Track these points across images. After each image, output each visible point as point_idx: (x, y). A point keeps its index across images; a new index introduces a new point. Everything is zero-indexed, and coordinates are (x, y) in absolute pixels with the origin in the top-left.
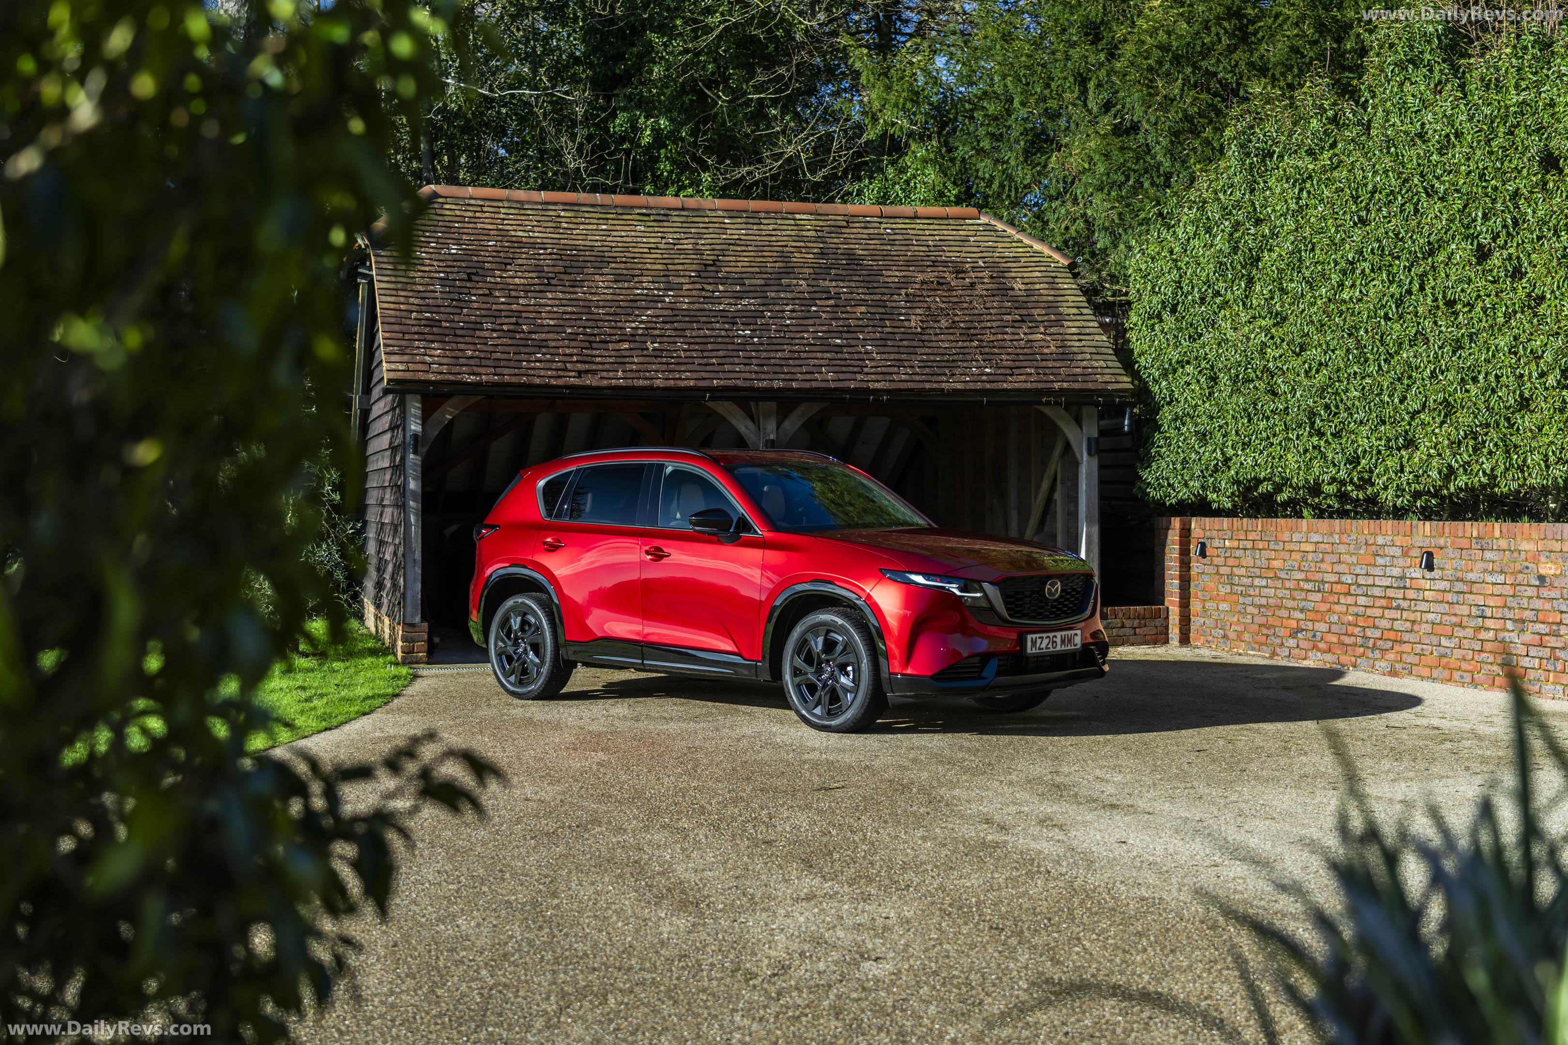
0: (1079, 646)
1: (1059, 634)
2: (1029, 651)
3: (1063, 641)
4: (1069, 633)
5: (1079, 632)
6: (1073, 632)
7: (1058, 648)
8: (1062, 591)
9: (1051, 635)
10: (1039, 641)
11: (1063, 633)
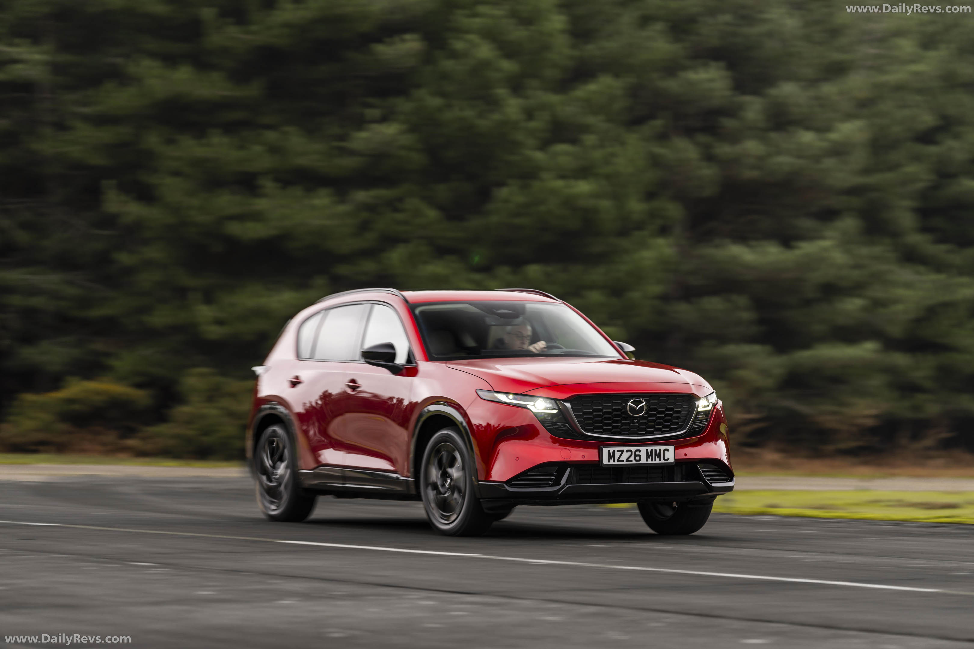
0: (672, 460)
1: (643, 449)
2: (605, 461)
3: (649, 455)
4: (658, 448)
5: (671, 448)
6: (663, 448)
7: (643, 461)
8: (649, 410)
9: (633, 449)
10: (617, 455)
11: (649, 448)
